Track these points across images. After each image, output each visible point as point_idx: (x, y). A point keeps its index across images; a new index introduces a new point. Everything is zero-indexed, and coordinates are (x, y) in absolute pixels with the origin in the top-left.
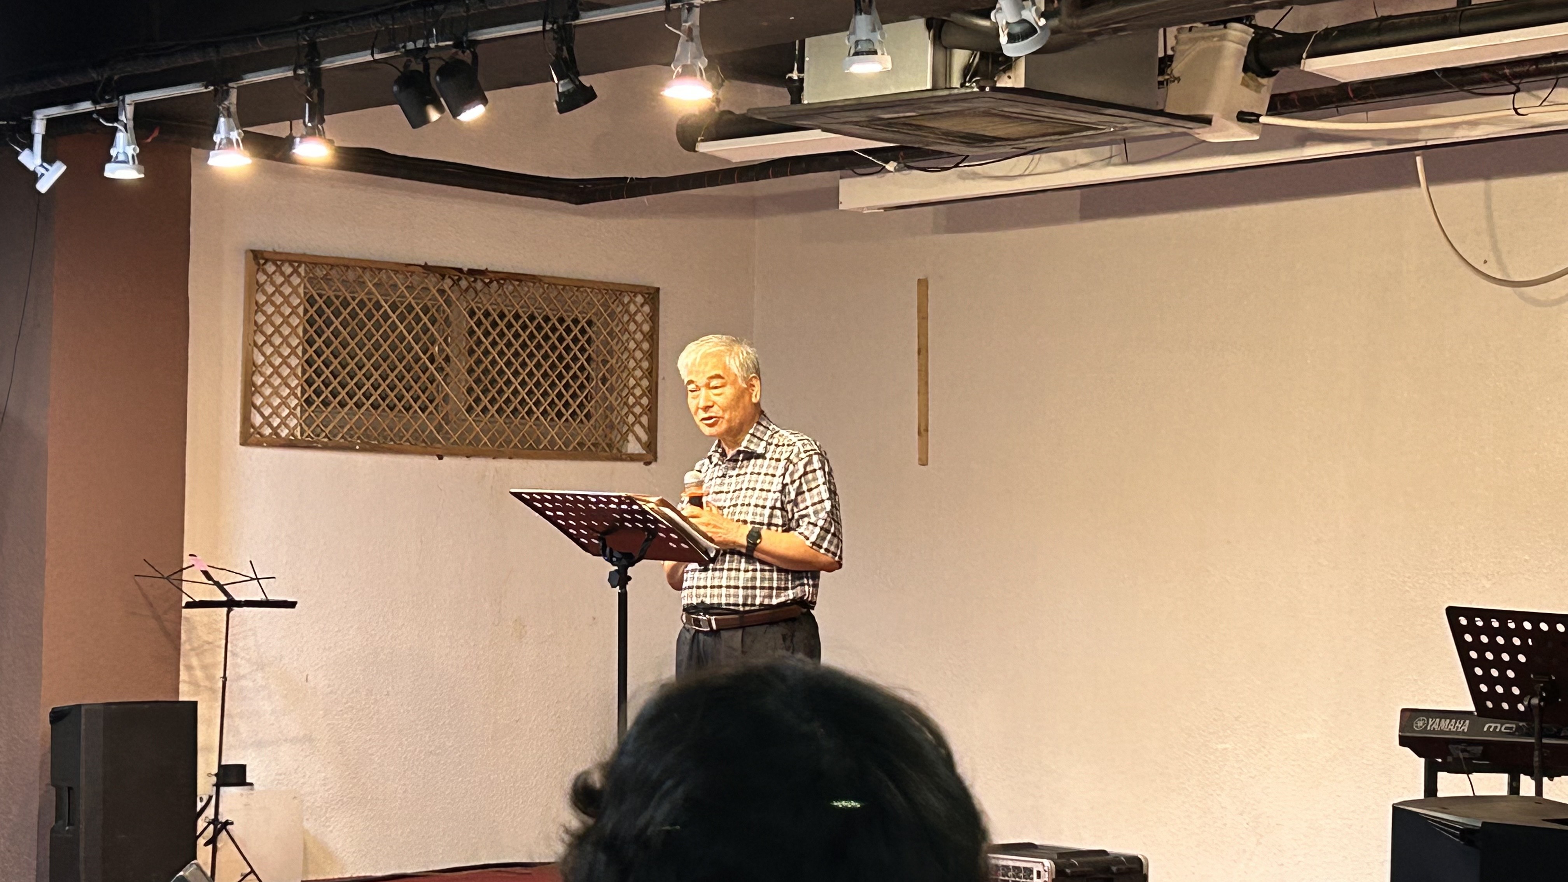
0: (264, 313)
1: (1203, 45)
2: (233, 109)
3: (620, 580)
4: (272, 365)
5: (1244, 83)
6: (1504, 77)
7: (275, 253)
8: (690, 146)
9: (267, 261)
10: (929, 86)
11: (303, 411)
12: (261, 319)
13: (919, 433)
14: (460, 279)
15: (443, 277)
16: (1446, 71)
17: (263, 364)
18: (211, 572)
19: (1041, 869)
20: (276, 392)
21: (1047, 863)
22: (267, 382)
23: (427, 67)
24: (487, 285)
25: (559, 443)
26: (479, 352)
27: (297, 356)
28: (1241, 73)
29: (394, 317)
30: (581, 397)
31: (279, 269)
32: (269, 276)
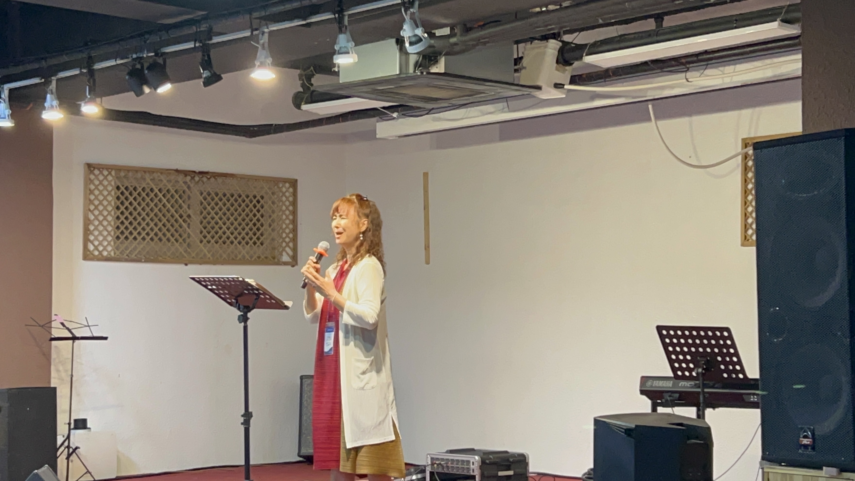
0: (94, 195)
1: (536, 51)
2: (54, 90)
3: (244, 319)
4: (98, 220)
5: (557, 69)
6: (682, 64)
7: (99, 165)
8: (298, 107)
9: (94, 168)
10: (398, 73)
11: (115, 243)
12: (92, 197)
13: (425, 249)
14: (194, 176)
15: (186, 176)
16: (654, 61)
17: (94, 220)
18: (66, 323)
19: (474, 461)
20: (100, 233)
21: (477, 458)
22: (96, 228)
23: (142, 67)
24: (209, 179)
25: (247, 257)
26: (205, 212)
27: (111, 215)
28: (555, 65)
29: (160, 195)
30: (258, 234)
31: (101, 173)
32: (96, 176)
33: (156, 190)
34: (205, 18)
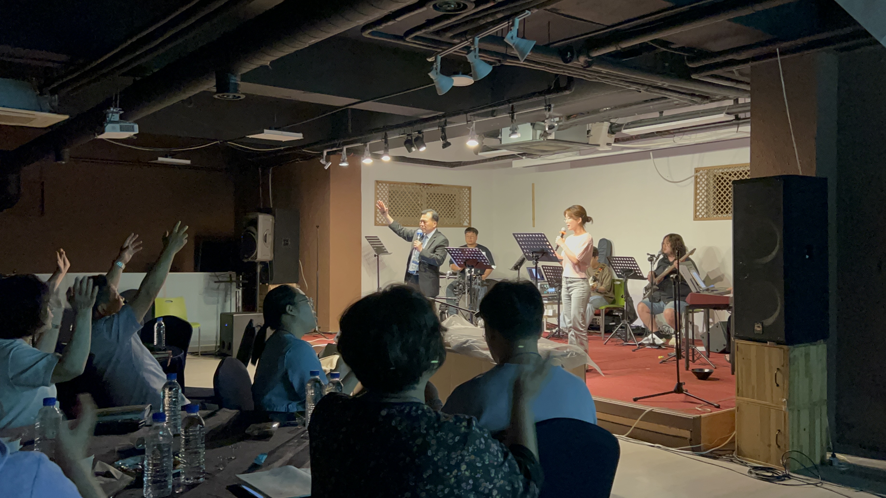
0: (379, 195)
1: (598, 127)
2: (368, 149)
5: (608, 136)
6: (671, 133)
7: (381, 181)
8: (476, 153)
9: (379, 183)
10: (531, 139)
13: (533, 220)
14: (424, 186)
15: (420, 185)
16: (657, 132)
23: (412, 138)
24: (431, 187)
25: (448, 223)
26: (429, 203)
28: (607, 134)
29: (409, 195)
30: (453, 213)
31: (382, 185)
32: (380, 186)
33: (407, 193)
34: (444, 116)
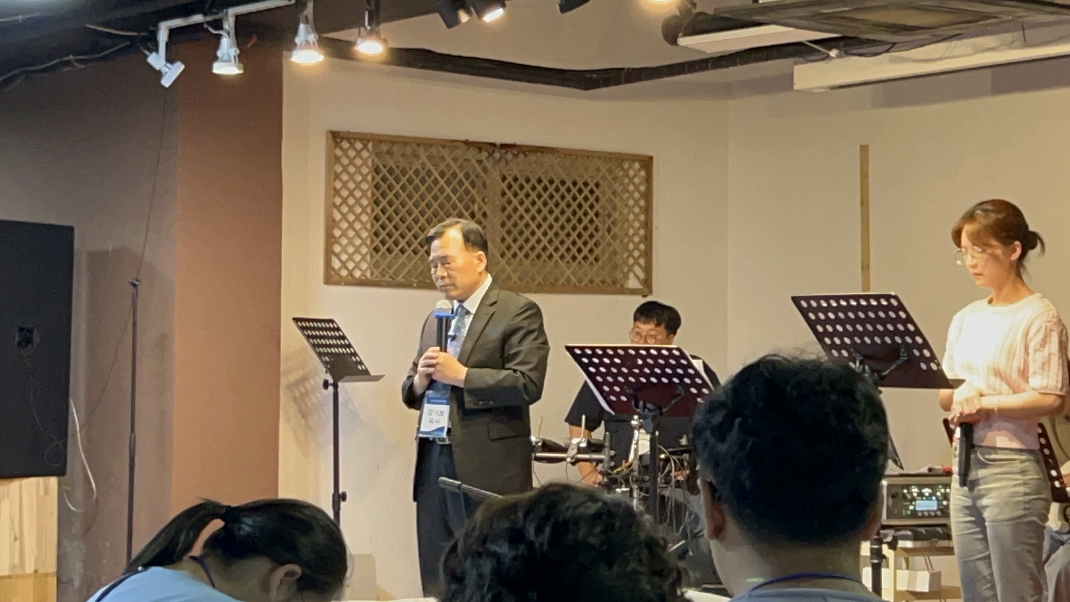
0: (341, 180)
2: (311, 17)
4: (347, 221)
7: (349, 133)
8: (673, 40)
9: (342, 139)
11: (372, 257)
12: (338, 185)
13: (863, 269)
14: (493, 152)
15: (480, 150)
17: (341, 220)
20: (351, 242)
22: (344, 234)
24: (516, 156)
25: (574, 280)
26: (509, 209)
27: (367, 213)
29: (442, 182)
30: (591, 244)
31: (352, 146)
32: (345, 151)
33: (436, 174)
